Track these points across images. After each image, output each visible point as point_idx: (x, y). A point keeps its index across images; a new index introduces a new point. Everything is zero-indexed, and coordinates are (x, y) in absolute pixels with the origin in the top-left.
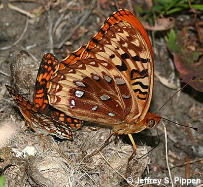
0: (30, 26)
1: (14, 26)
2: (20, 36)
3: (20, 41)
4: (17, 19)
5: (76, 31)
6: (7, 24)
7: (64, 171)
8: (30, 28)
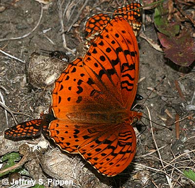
0: (45, 11)
1: (33, 12)
2: (38, 22)
3: (38, 26)
4: (34, 5)
5: (83, 11)
6: (27, 12)
7: (69, 163)
8: (45, 13)
